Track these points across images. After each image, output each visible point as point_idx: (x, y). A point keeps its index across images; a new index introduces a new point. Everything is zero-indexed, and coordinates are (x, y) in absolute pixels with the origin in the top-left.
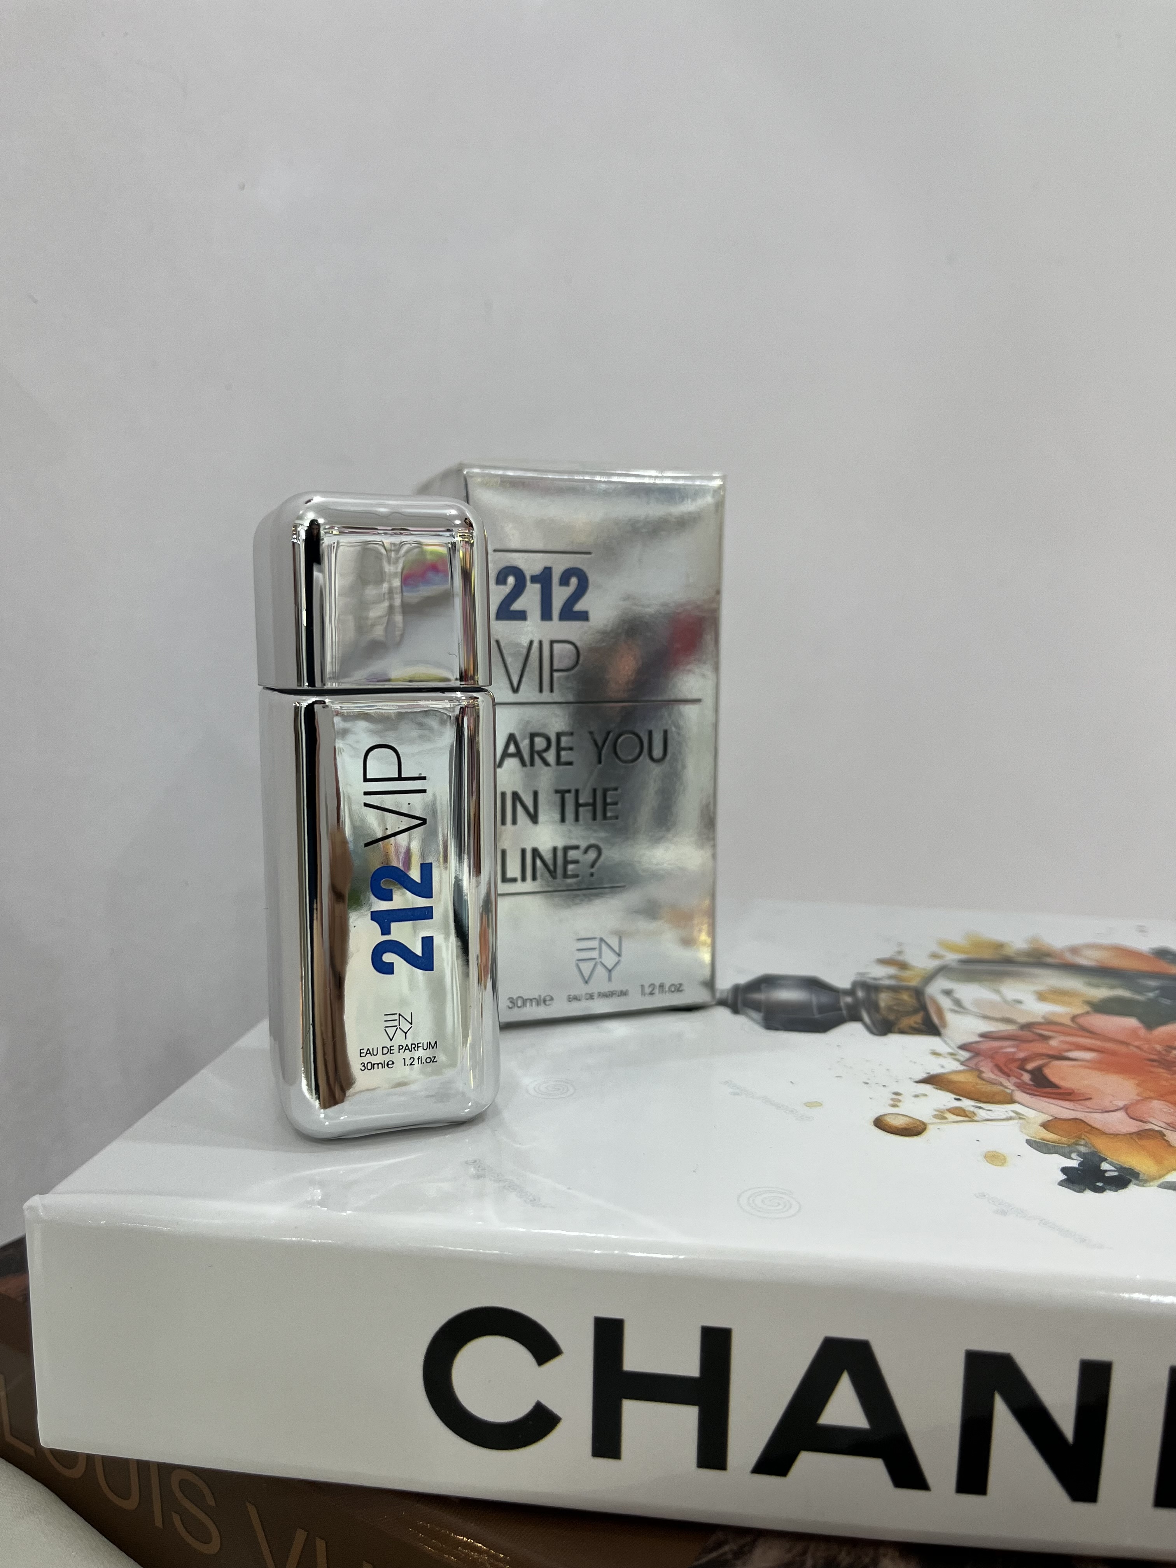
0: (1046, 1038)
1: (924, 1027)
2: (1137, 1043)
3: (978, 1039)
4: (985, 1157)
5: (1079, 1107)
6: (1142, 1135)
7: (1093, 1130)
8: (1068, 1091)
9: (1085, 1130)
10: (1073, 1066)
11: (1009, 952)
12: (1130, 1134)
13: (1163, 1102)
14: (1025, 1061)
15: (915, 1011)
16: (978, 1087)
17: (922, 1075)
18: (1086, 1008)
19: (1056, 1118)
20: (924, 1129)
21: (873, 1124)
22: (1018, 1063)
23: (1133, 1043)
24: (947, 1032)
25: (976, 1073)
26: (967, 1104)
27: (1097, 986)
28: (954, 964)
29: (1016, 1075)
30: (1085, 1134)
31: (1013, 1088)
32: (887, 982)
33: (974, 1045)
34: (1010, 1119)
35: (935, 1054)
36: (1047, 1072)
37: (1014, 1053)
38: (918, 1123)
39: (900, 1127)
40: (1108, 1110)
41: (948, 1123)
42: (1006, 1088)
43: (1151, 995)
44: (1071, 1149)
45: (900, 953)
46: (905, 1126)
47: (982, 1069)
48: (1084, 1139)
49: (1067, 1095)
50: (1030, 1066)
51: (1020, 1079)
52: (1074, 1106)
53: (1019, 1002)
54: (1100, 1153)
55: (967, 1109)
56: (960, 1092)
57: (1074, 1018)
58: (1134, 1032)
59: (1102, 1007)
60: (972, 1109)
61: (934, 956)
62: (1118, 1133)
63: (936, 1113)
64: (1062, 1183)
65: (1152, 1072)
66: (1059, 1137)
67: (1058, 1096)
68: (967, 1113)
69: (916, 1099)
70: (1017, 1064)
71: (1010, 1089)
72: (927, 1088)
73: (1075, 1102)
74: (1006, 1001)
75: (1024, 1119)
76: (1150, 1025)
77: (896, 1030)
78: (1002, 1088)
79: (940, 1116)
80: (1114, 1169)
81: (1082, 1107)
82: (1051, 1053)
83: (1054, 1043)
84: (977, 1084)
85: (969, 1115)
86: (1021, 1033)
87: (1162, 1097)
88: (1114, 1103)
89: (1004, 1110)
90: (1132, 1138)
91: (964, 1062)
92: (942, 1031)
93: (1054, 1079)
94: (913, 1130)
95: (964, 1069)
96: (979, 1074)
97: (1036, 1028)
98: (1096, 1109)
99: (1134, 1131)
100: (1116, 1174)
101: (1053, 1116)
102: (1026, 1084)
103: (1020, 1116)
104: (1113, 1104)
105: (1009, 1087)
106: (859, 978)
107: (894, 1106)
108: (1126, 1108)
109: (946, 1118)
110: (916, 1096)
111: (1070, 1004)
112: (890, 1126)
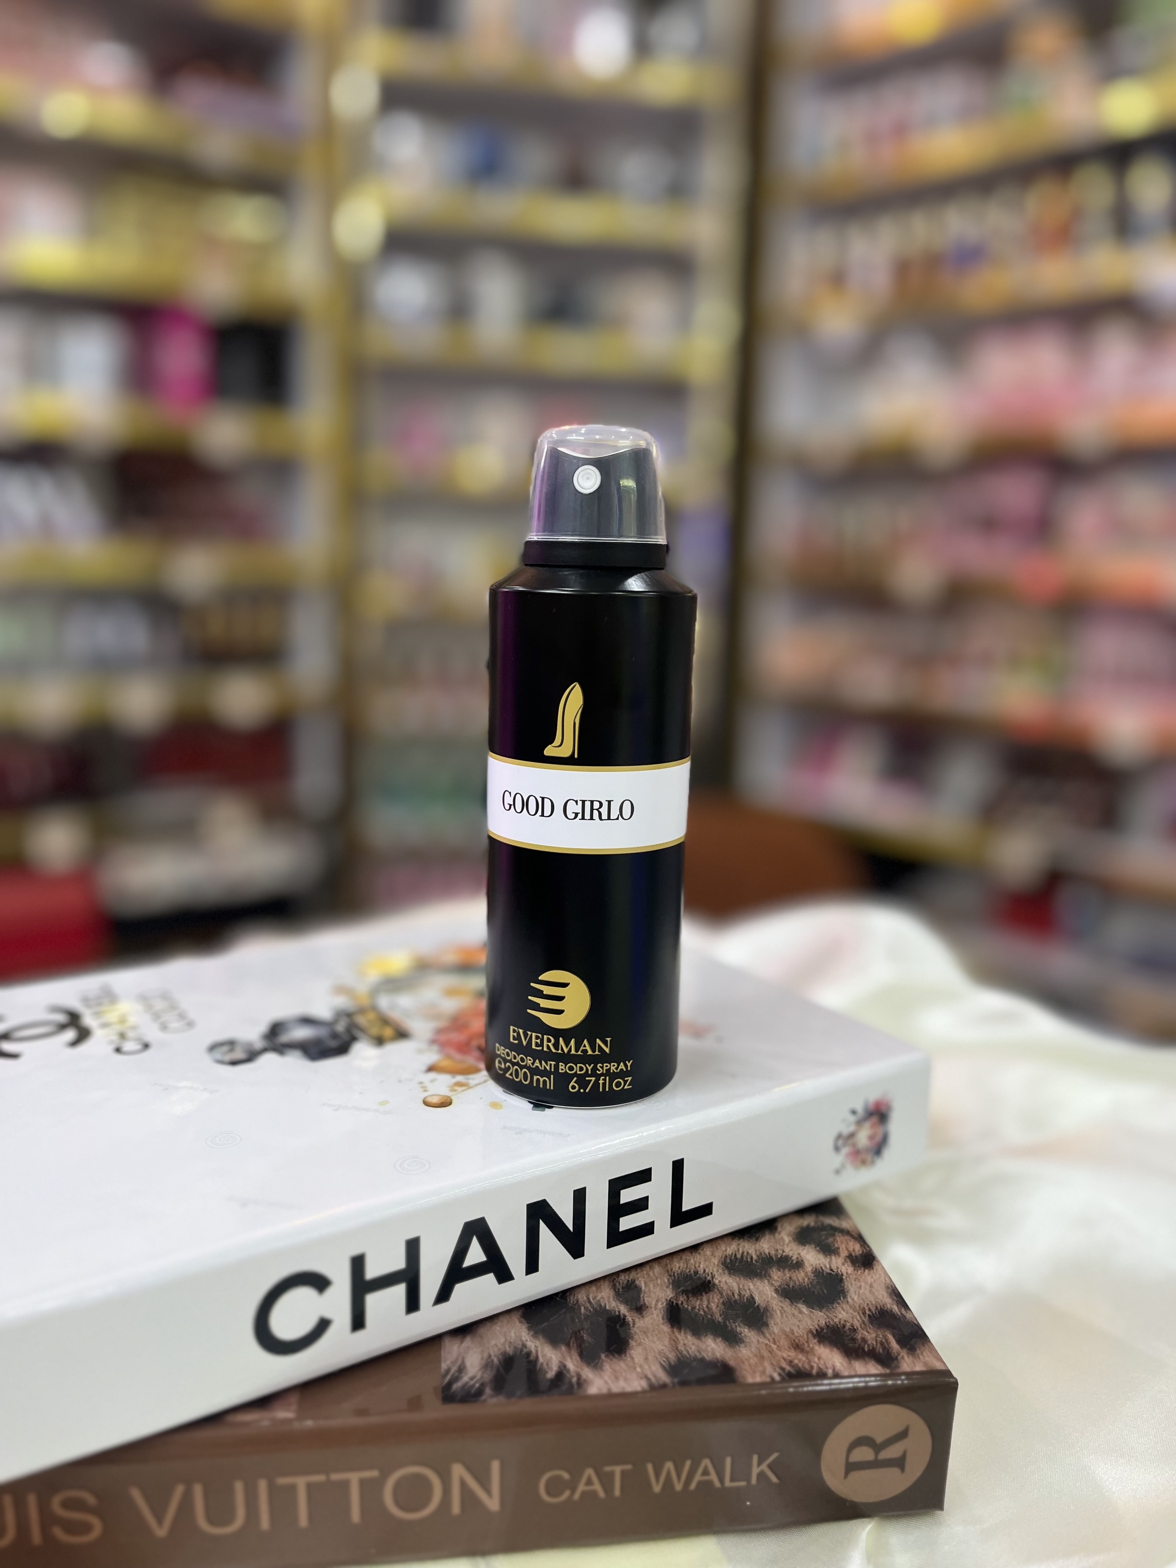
1: (398, 1034)
3: (435, 1035)
4: (491, 1106)
15: (385, 1024)
16: (456, 1066)
17: (425, 1067)
18: (474, 997)
20: (451, 1100)
21: (424, 1105)
24: (413, 1034)
26: (460, 1078)
27: (468, 979)
32: (353, 1007)
33: (435, 1039)
34: (487, 1081)
35: (420, 1051)
37: (459, 1039)
38: (446, 1098)
39: (439, 1102)
41: (459, 1093)
42: (470, 1062)
45: (340, 981)
46: (441, 1101)
47: (451, 1054)
51: (474, 1055)
53: (434, 1001)
55: (461, 1081)
56: (453, 1072)
60: (463, 1081)
63: (449, 1089)
64: (532, 1109)
69: (434, 1083)
72: (432, 1075)
74: (428, 1003)
77: (386, 1040)
79: (452, 1090)
82: (478, 1033)
84: (455, 1064)
85: (464, 1084)
86: (453, 1024)
89: (480, 1076)
91: (438, 1052)
92: (410, 1034)
94: (445, 1103)
95: (443, 1056)
97: (458, 1019)
102: (479, 1057)
107: (426, 1091)
109: (457, 1090)
110: (432, 1081)
111: (463, 996)
112: (434, 1104)
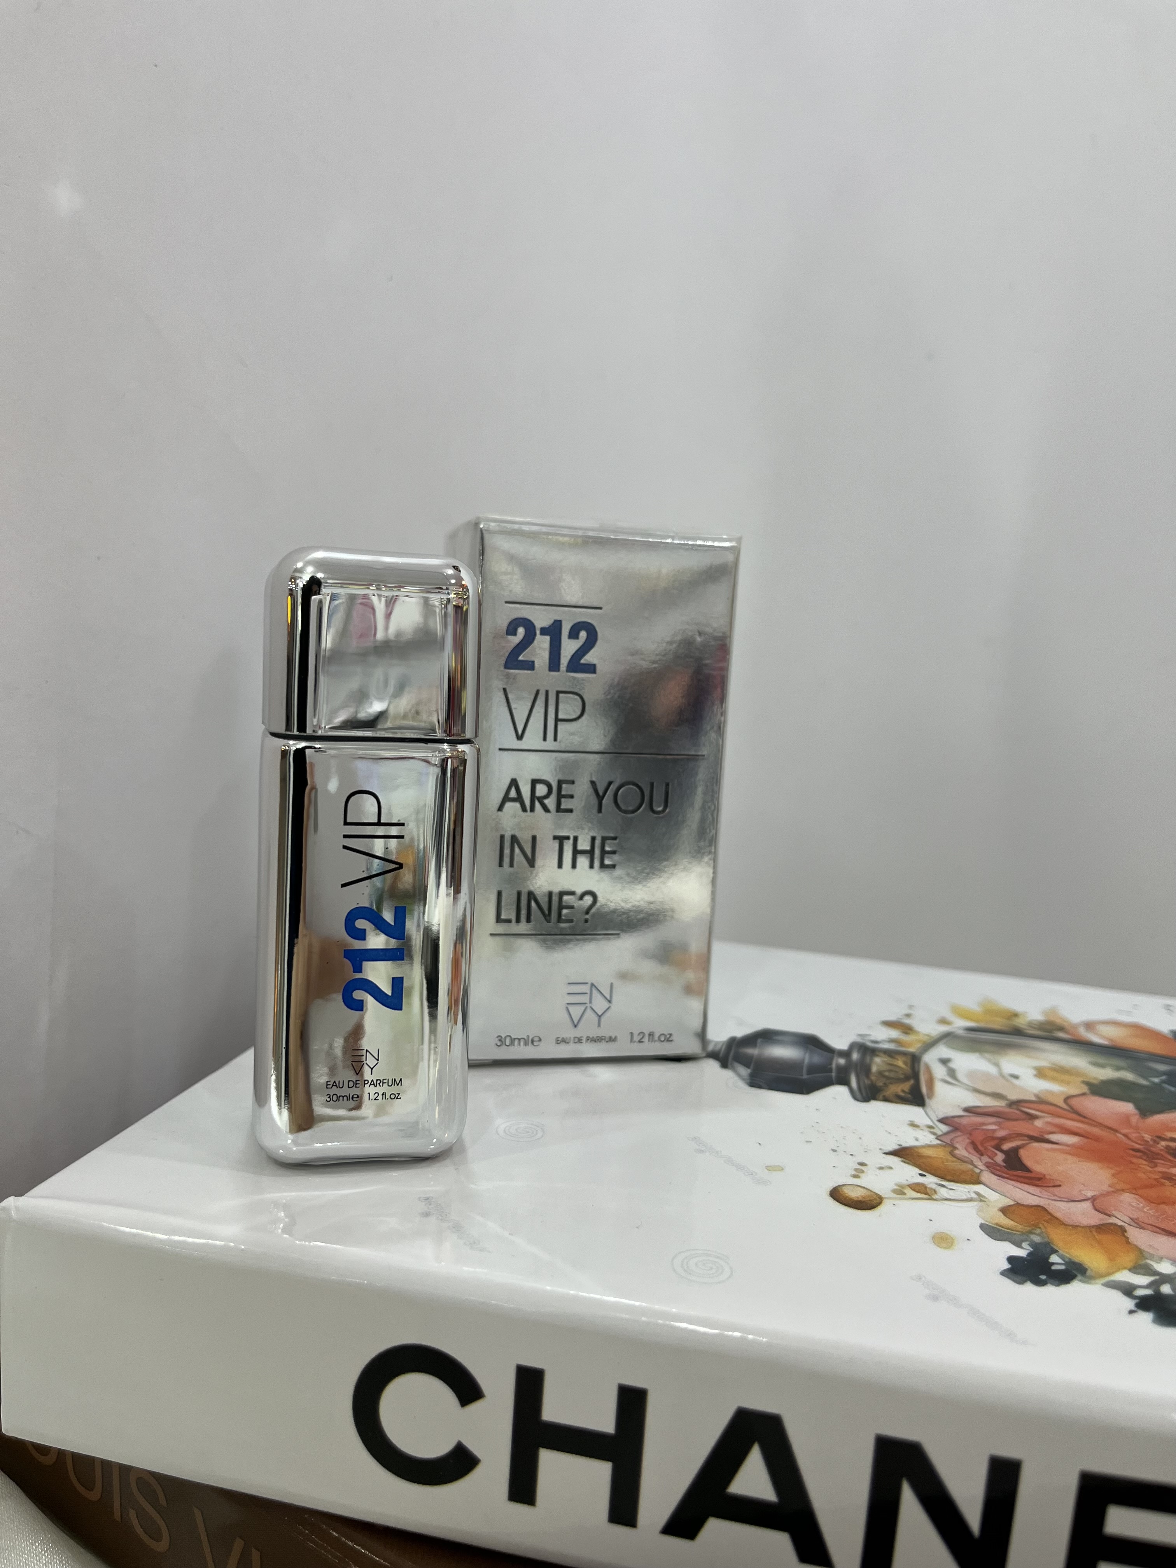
0: (1033, 1117)
1: (909, 1096)
2: (1125, 1131)
3: (962, 1113)
4: (934, 1238)
5: (1045, 1194)
6: (1101, 1228)
7: (1053, 1219)
8: (1038, 1176)
9: (1046, 1218)
10: (1054, 1150)
11: (1020, 1022)
12: (1090, 1227)
13: (1134, 1195)
14: (1003, 1139)
15: (907, 1078)
16: (945, 1163)
17: (893, 1147)
18: (1085, 1089)
19: (1018, 1203)
20: (879, 1204)
21: (829, 1193)
22: (996, 1142)
23: (1122, 1131)
24: (931, 1103)
25: (950, 1149)
26: (930, 1181)
27: (1102, 1066)
28: (961, 1032)
29: (989, 1154)
30: (1044, 1222)
31: (983, 1168)
32: (886, 1046)
33: (956, 1119)
34: (971, 1200)
35: (913, 1125)
36: (1022, 1153)
37: (994, 1131)
38: (875, 1196)
39: (856, 1199)
40: (1073, 1199)
41: (906, 1199)
42: (975, 1166)
43: (1156, 1080)
44: (1024, 1237)
45: (908, 1016)
46: (860, 1199)
47: (957, 1146)
48: (1040, 1228)
49: (1036, 1180)
50: (1006, 1146)
51: (993, 1160)
52: (1041, 1192)
53: (1016, 1077)
54: (1053, 1244)
55: (929, 1186)
57: (1067, 1099)
58: (1126, 1119)
59: (1100, 1089)
60: (934, 1186)
61: (943, 1021)
62: (1077, 1224)
63: (896, 1187)
64: (1004, 1273)
65: (1132, 1163)
66: (1016, 1224)
67: (1027, 1181)
68: (928, 1189)
69: (881, 1171)
70: (993, 1143)
71: (980, 1169)
72: (895, 1161)
73: (1043, 1188)
74: (1002, 1075)
75: (985, 1201)
76: (1145, 1112)
77: (881, 1097)
78: (971, 1167)
79: (899, 1191)
80: (1062, 1262)
81: (1049, 1194)
82: (1032, 1133)
83: (1038, 1123)
84: (947, 1160)
85: (928, 1191)
86: (1007, 1110)
87: (1134, 1190)
88: (1083, 1192)
89: (966, 1190)
90: (1091, 1231)
91: (941, 1135)
92: (927, 1101)
93: (1028, 1161)
94: (866, 1204)
95: (938, 1144)
96: (951, 1151)
97: (1024, 1107)
98: (1062, 1198)
99: (1095, 1224)
100: (1063, 1267)
101: (1016, 1201)
102: (996, 1164)
103: (980, 1198)
104: (1081, 1193)
105: (979, 1167)
106: (859, 1040)
107: (855, 1176)
108: (1093, 1200)
109: (905, 1194)
110: (881, 1168)
111: (1068, 1083)
112: (846, 1198)
